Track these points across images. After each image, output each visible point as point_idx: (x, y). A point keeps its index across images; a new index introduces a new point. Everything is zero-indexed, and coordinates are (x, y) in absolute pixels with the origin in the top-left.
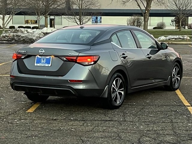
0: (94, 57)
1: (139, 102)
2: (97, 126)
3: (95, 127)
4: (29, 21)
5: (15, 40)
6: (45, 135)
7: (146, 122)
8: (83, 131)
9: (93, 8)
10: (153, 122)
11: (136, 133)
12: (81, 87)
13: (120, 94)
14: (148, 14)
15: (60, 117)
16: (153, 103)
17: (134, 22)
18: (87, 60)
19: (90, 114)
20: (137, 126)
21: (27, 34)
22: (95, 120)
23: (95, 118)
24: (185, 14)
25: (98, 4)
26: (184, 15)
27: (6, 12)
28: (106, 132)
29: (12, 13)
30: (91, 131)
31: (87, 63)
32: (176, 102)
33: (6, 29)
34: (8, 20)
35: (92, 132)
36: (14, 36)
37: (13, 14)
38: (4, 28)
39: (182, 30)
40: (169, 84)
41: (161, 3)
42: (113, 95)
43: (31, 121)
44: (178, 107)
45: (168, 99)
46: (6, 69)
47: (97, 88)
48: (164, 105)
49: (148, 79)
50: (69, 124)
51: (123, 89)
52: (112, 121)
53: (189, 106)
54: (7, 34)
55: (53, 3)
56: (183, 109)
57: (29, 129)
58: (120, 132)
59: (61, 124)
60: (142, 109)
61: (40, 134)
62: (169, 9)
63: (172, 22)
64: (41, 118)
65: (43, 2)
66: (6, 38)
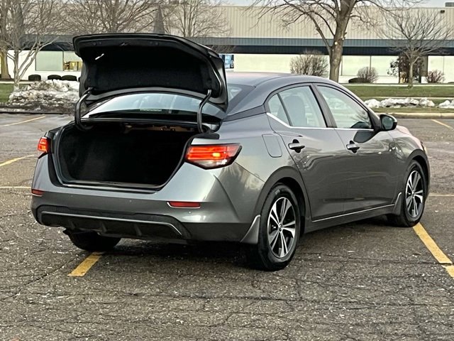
0: (228, 147)
1: (331, 252)
2: (236, 313)
3: (231, 314)
4: (73, 64)
5: (42, 107)
6: (112, 334)
7: (350, 302)
8: (202, 324)
9: (214, 36)
10: (367, 303)
11: (329, 330)
12: (197, 218)
13: (287, 234)
14: (339, 50)
15: (148, 288)
16: (365, 257)
17: (307, 66)
18: (212, 156)
19: (217, 281)
20: (330, 312)
21: (69, 92)
22: (231, 298)
23: (229, 292)
24: (421, 49)
25: (226, 28)
26: (419, 51)
27: (21, 43)
28: (257, 327)
29: (36, 46)
30: (223, 324)
31: (210, 163)
32: (416, 254)
33: (21, 81)
34: (25, 61)
35: (225, 327)
36: (38, 97)
37: (38, 47)
38: (16, 80)
39: (414, 86)
40: (398, 212)
41: (369, 24)
42: (271, 238)
43: (81, 298)
44: (424, 265)
45: (398, 247)
46: (21, 173)
47: (235, 220)
48: (391, 262)
49: (351, 199)
50: (169, 307)
51: (294, 223)
52: (269, 299)
53: (450, 264)
54: (24, 93)
55: (127, 25)
56: (435, 272)
57: (76, 318)
58: (292, 328)
59: (150, 306)
60: (339, 270)
61: (102, 330)
62: (386, 38)
63: (392, 66)
64: (104, 292)
65: (104, 23)
66: (22, 103)
